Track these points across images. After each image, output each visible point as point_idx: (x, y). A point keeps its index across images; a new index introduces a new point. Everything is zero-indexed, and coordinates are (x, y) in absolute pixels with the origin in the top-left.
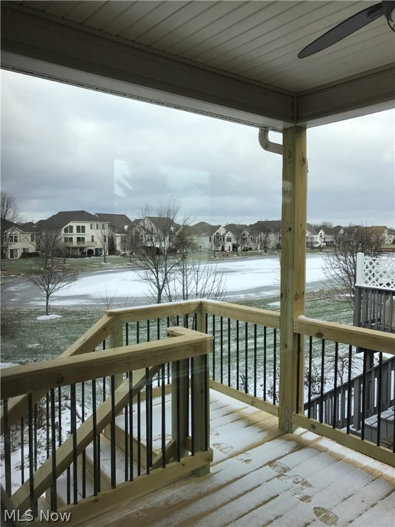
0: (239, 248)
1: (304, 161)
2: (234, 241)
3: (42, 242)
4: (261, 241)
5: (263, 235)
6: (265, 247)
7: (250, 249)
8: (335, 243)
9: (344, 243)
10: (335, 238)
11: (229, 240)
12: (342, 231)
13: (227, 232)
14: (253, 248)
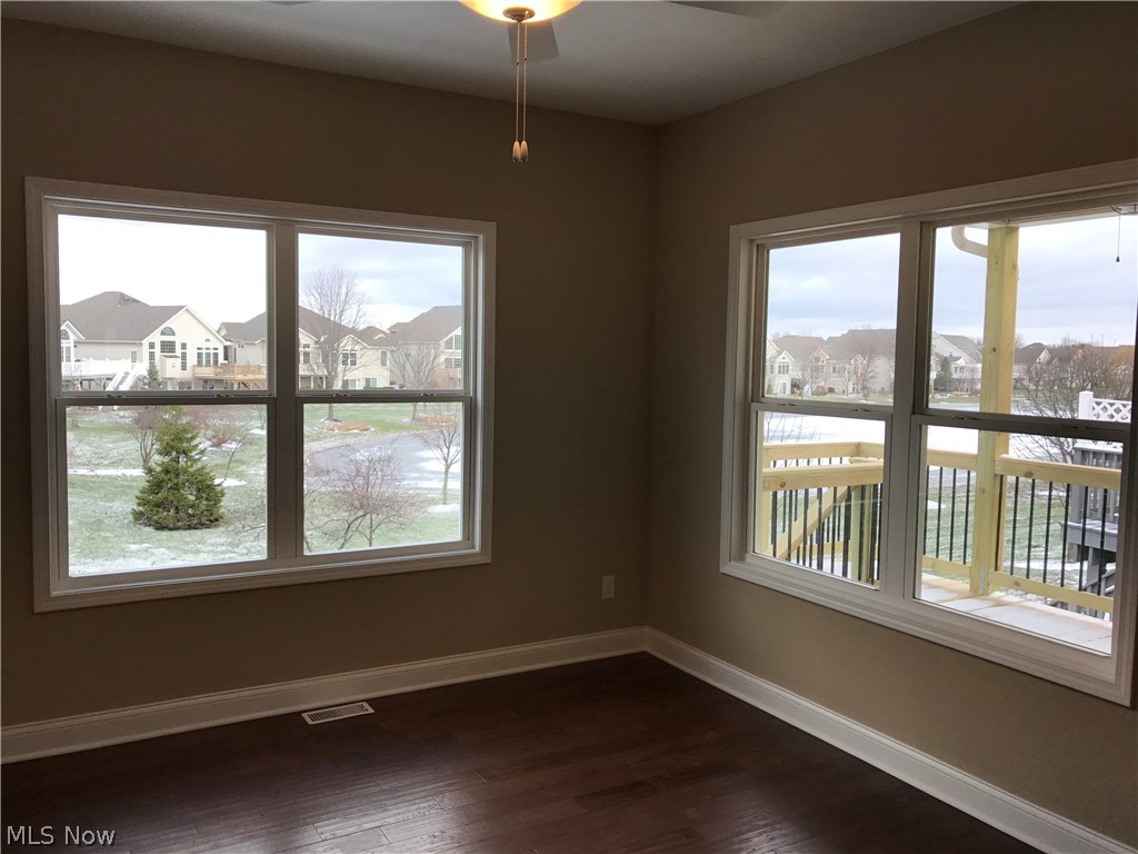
0: (807, 387)
1: (1015, 267)
2: (796, 374)
3: (408, 366)
4: (856, 373)
5: (860, 360)
6: (864, 388)
7: (831, 390)
8: (1026, 383)
9: (1051, 384)
10: (1029, 372)
11: (784, 369)
12: (1044, 356)
13: (779, 354)
14: (838, 389)
